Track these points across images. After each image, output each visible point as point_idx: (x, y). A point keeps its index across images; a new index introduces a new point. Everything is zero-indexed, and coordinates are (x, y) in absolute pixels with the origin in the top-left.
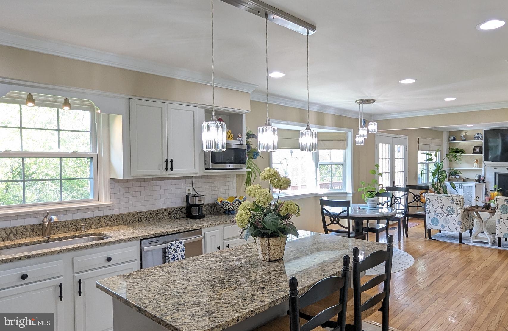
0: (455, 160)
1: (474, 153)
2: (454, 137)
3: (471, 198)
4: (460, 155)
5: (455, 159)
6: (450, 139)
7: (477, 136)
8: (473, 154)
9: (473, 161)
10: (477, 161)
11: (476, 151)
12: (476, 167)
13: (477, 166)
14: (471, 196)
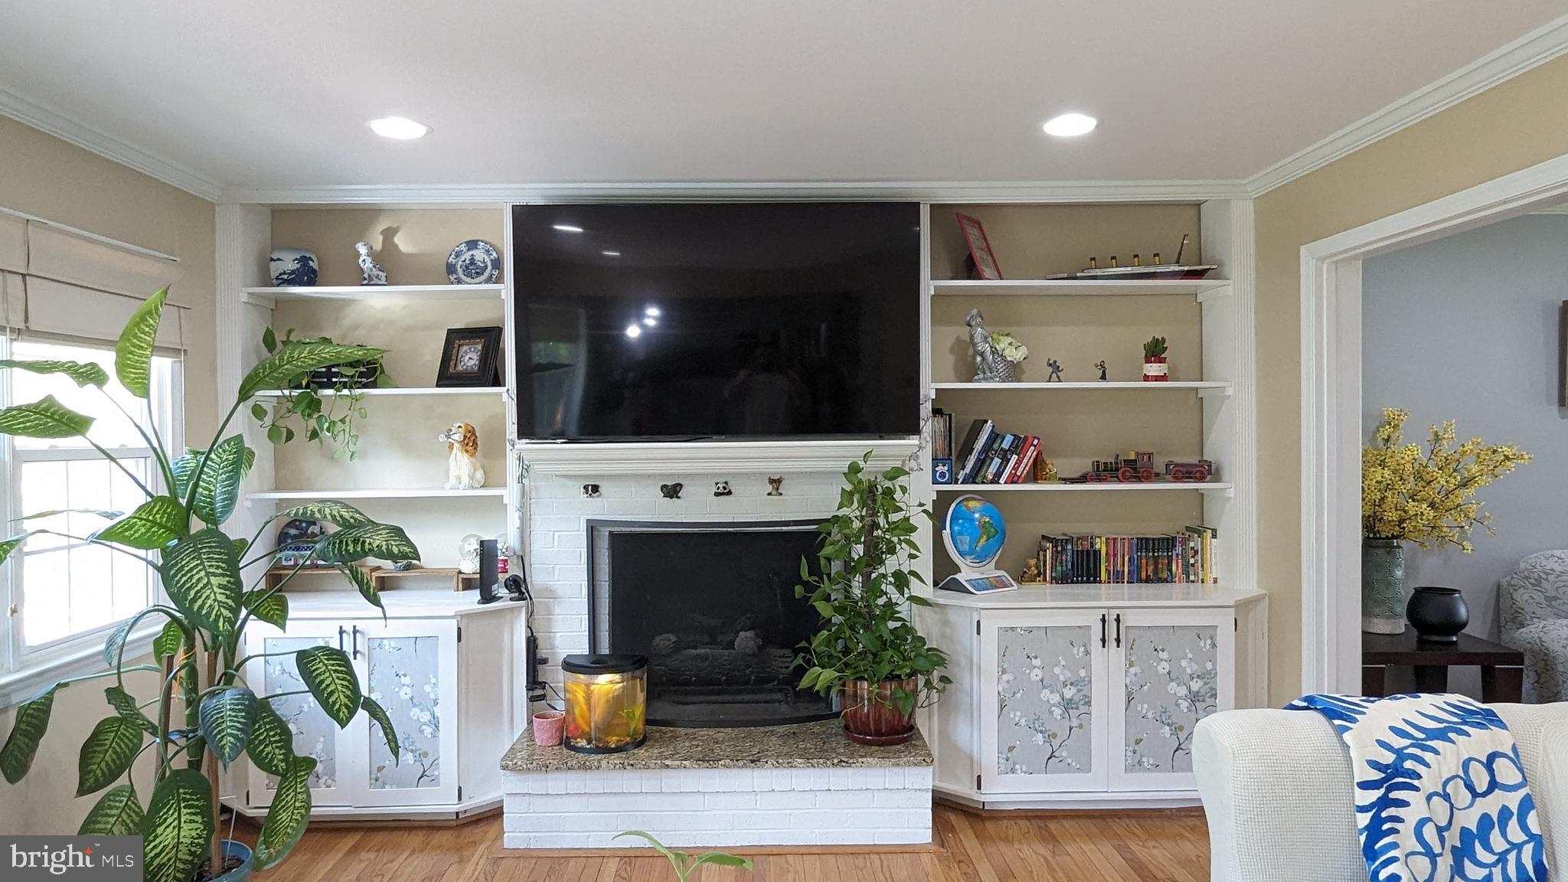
0: (314, 435)
1: (448, 377)
2: (304, 260)
3: (428, 730)
4: (346, 392)
5: (313, 423)
6: (276, 269)
7: (467, 256)
8: (438, 385)
9: (442, 438)
10: (470, 441)
11: (460, 368)
12: (465, 480)
13: (472, 477)
14: (426, 717)
